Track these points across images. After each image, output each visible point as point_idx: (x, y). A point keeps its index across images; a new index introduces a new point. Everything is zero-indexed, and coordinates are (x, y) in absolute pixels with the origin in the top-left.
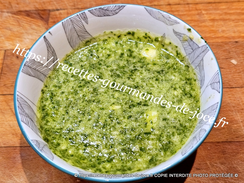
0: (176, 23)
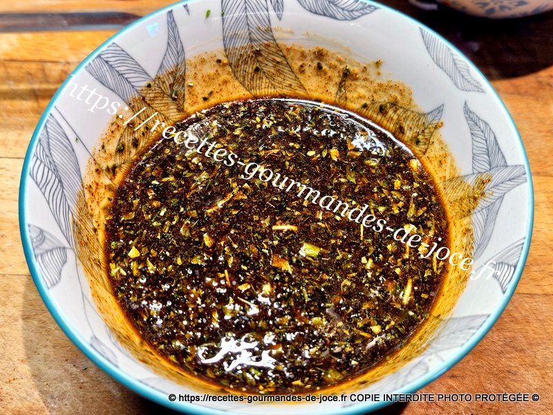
0: (476, 89)
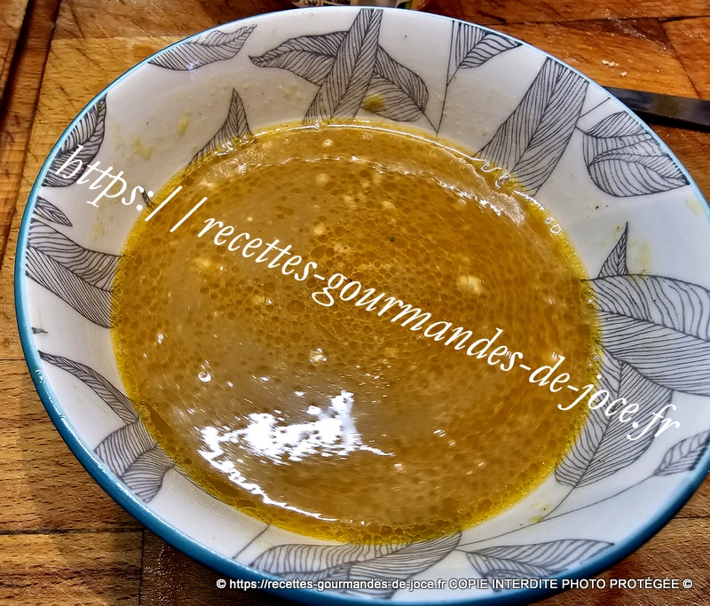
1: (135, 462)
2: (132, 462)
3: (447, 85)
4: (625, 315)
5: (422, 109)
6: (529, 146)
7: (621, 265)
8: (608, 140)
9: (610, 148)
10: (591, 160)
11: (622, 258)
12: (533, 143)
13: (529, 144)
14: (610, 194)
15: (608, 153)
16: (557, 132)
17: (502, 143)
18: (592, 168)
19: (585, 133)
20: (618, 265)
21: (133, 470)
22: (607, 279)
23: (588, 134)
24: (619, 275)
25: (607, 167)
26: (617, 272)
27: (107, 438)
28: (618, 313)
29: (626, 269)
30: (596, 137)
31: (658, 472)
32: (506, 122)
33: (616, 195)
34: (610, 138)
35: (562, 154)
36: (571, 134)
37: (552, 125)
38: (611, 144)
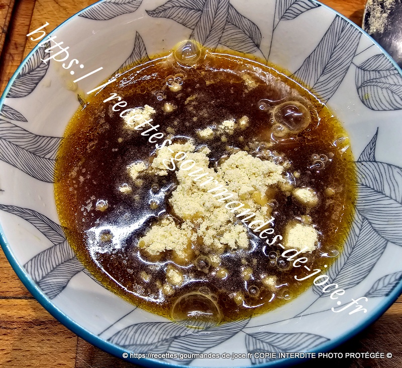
1: (51, 271)
2: (49, 271)
3: (273, 30)
4: (370, 187)
5: (258, 46)
6: (323, 73)
7: (372, 155)
8: (371, 72)
9: (372, 78)
10: (360, 84)
11: (373, 150)
12: (325, 71)
13: (323, 72)
14: (369, 108)
15: (371, 81)
16: (340, 65)
17: (307, 70)
18: (360, 90)
19: (357, 67)
20: (370, 155)
21: (49, 277)
22: (363, 163)
23: (359, 68)
24: (370, 161)
25: (369, 91)
26: (369, 159)
27: (35, 257)
28: (366, 185)
29: (374, 157)
30: (364, 70)
31: (368, 295)
32: (309, 56)
33: (373, 109)
34: (373, 71)
35: (342, 80)
36: (349, 67)
37: (338, 60)
38: (373, 75)
